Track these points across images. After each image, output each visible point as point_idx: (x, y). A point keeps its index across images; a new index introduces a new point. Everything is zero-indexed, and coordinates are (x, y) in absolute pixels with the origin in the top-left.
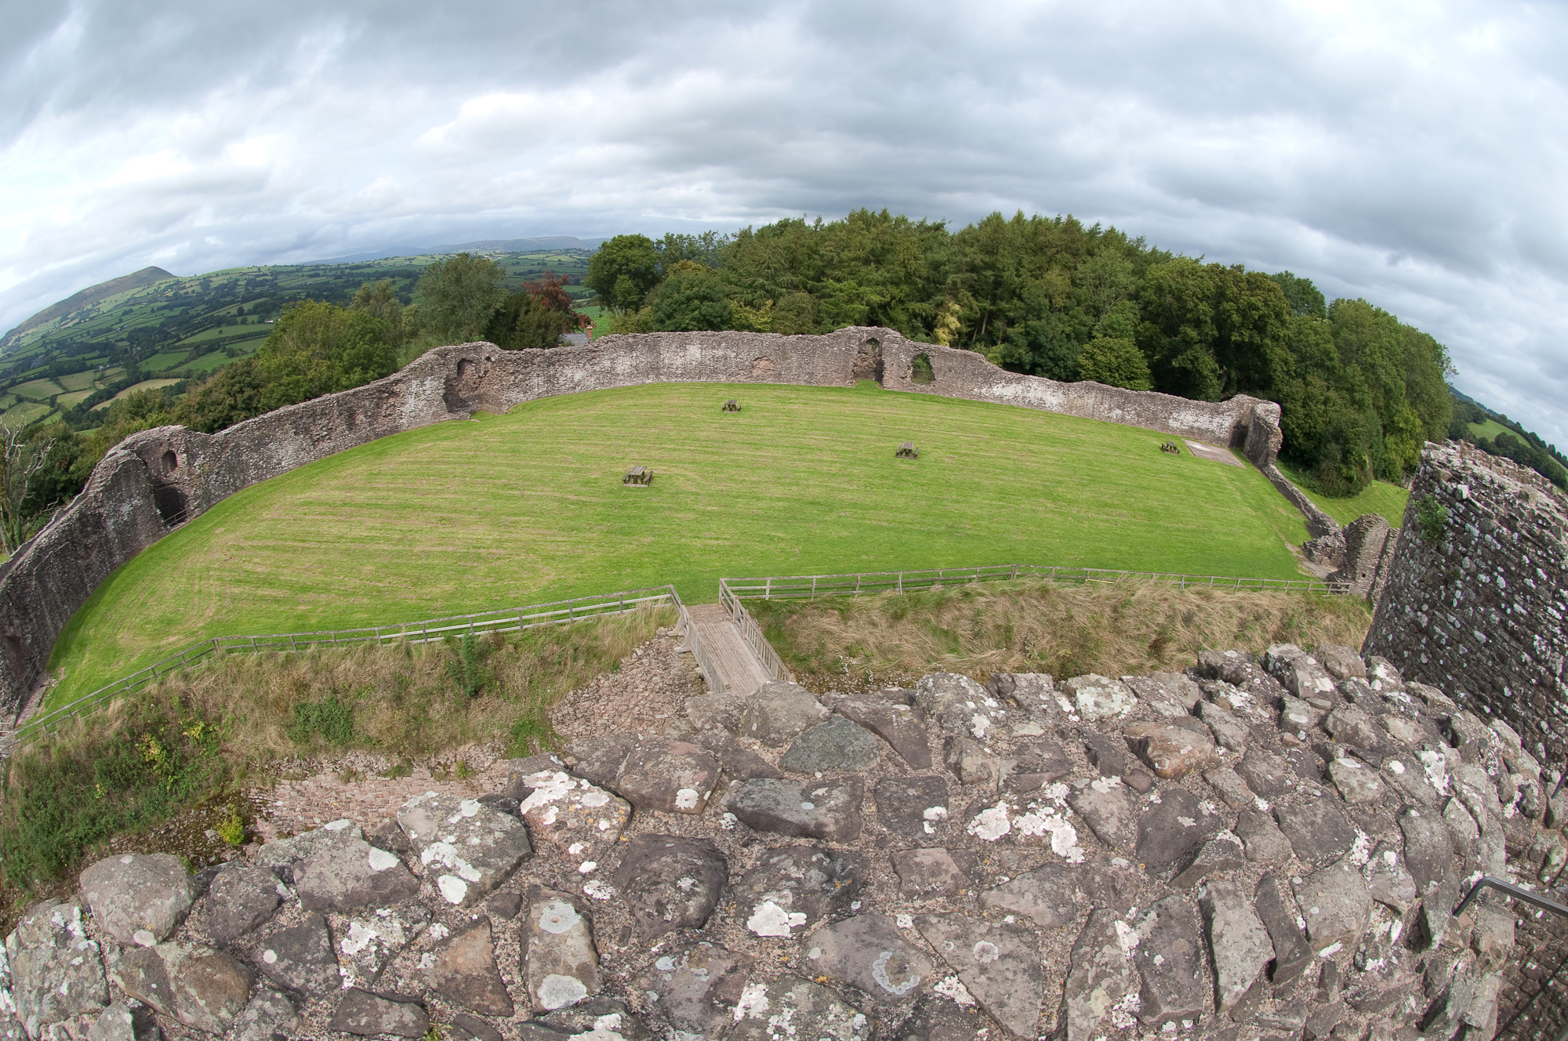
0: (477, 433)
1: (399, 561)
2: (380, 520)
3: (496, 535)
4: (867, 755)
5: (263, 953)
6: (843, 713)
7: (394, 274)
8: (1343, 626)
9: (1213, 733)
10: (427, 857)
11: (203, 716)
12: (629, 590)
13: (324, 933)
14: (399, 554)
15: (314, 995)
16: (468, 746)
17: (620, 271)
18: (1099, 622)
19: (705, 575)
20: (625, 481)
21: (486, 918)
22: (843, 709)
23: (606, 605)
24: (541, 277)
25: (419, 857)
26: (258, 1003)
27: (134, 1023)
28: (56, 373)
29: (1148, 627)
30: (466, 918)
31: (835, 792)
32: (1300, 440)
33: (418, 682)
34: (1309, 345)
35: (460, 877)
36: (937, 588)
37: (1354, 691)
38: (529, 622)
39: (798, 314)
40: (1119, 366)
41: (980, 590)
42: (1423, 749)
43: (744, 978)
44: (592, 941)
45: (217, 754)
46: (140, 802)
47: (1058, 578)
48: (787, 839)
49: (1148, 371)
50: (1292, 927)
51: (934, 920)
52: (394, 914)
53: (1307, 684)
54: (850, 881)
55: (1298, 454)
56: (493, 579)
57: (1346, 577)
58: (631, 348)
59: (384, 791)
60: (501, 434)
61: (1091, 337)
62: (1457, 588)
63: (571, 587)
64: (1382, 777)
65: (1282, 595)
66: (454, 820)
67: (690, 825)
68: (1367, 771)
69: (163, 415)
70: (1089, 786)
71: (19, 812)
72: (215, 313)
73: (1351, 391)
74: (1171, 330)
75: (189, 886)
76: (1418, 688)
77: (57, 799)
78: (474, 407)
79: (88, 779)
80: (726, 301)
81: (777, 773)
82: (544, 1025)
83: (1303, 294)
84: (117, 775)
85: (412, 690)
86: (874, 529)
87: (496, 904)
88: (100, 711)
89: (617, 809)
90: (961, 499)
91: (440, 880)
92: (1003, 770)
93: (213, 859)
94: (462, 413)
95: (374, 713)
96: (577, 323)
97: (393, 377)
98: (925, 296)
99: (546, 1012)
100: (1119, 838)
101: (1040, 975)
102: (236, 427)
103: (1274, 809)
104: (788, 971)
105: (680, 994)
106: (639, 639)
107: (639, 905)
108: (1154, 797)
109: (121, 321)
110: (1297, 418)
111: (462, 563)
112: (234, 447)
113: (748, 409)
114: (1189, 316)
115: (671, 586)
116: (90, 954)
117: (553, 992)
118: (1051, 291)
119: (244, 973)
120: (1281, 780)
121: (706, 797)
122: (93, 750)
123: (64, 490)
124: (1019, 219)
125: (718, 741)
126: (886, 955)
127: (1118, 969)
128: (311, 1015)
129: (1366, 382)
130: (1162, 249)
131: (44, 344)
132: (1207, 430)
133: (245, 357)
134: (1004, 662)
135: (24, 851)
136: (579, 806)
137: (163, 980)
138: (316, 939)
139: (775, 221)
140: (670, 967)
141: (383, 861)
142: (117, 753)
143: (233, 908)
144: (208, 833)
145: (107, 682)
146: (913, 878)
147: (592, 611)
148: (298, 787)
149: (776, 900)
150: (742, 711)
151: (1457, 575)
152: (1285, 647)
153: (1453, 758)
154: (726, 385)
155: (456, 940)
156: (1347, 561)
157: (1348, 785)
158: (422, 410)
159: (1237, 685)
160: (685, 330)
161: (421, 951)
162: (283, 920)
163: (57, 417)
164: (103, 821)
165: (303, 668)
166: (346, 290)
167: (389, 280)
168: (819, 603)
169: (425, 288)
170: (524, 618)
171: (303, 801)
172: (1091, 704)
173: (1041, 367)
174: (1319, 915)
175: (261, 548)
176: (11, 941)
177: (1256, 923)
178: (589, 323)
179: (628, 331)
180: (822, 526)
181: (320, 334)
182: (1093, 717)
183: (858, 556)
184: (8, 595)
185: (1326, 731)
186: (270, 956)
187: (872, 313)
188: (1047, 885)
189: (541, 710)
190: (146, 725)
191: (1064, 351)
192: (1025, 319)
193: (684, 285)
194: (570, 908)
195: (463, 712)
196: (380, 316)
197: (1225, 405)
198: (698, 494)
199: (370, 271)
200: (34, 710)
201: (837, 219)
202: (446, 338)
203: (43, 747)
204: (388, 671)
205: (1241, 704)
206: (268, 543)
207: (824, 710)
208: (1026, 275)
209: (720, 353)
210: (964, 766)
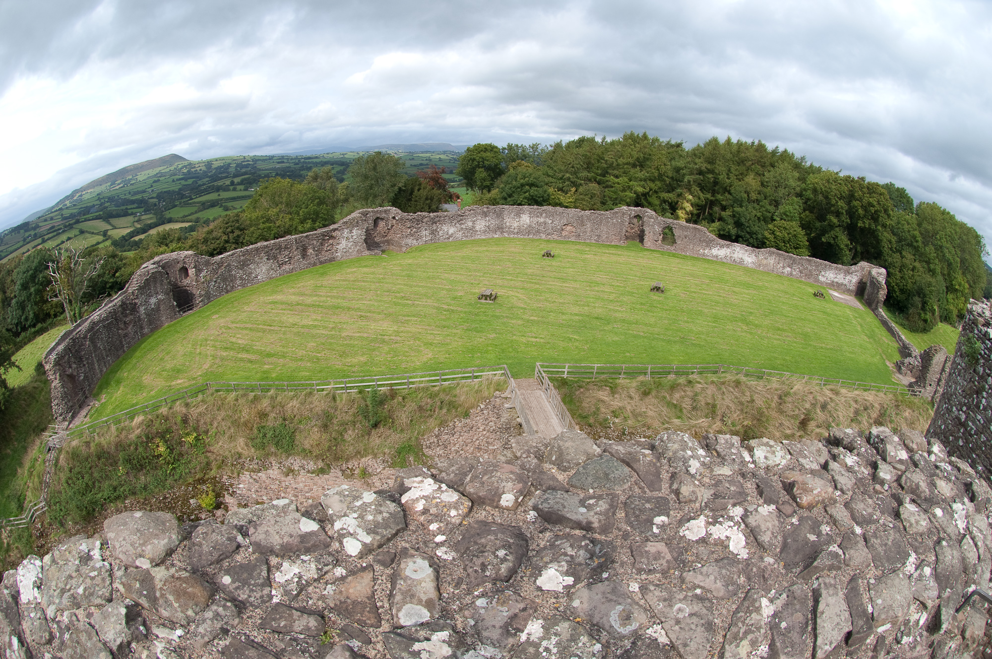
0: (385, 264)
1: (332, 341)
2: (321, 315)
3: (395, 328)
4: (623, 480)
5: (222, 577)
6: (610, 453)
7: (333, 163)
8: (916, 418)
9: (834, 481)
10: (338, 525)
11: (196, 429)
12: (478, 367)
13: (264, 568)
14: (332, 337)
15: (252, 605)
16: (368, 458)
17: (478, 166)
18: (770, 405)
19: (527, 360)
20: (479, 298)
21: (372, 566)
22: (610, 450)
23: (463, 375)
24: (428, 168)
25: (333, 525)
26: (214, 607)
27: (126, 614)
28: (108, 217)
29: (799, 410)
30: (359, 565)
31: (601, 502)
32: (897, 294)
33: (339, 417)
34: (904, 231)
35: (358, 540)
36: (672, 377)
37: (919, 460)
38: (413, 383)
39: (591, 198)
40: (789, 240)
41: (698, 380)
42: (955, 502)
43: (530, 615)
44: (438, 585)
45: (203, 453)
46: (148, 479)
47: (747, 375)
48: (568, 530)
49: (807, 243)
50: (865, 611)
51: (652, 588)
52: (312, 559)
53: (892, 454)
54: (603, 560)
55: (896, 302)
56: (392, 355)
57: (920, 385)
58: (485, 215)
59: (310, 482)
60: (401, 265)
61: (773, 220)
62: (983, 397)
63: (441, 363)
64: (929, 518)
65: (881, 394)
66: (358, 503)
67: (508, 517)
68: (921, 513)
69: (180, 244)
70: (756, 510)
71: (63, 480)
72: (215, 184)
73: (928, 263)
74: (821, 218)
75: (178, 533)
76: (956, 462)
77: (91, 474)
78: (384, 248)
79: (115, 463)
80: (546, 187)
81: (565, 488)
82: (400, 635)
83: (900, 197)
84: (135, 462)
85: (335, 421)
86: (635, 337)
87: (379, 557)
88: (126, 423)
89: (462, 504)
90: (690, 320)
91: (345, 540)
92: (705, 496)
93: (193, 517)
94: (376, 251)
95: (309, 434)
96: (452, 198)
97: (332, 227)
98: (671, 189)
99: (402, 627)
100: (771, 545)
101: (712, 628)
102: (228, 253)
103: (864, 533)
104: (558, 613)
105: (489, 622)
106: (482, 398)
107: (470, 565)
108: (795, 520)
109: (152, 186)
110: (896, 279)
111: (372, 344)
112: (227, 266)
113: (559, 256)
114: (832, 209)
115: (505, 366)
116: (103, 570)
117: (409, 615)
118: (748, 189)
119: (207, 588)
120: (871, 515)
121: (519, 500)
122: (120, 446)
123: (112, 288)
124: (728, 141)
125: (530, 465)
126: (620, 608)
127: (759, 629)
128: (248, 618)
129: (937, 257)
130: (816, 165)
131: (99, 199)
132: (842, 284)
133: (236, 211)
134: (710, 427)
135: (64, 504)
136: (439, 501)
137: (152, 589)
138: (259, 571)
139: (576, 138)
140: (485, 605)
141: (309, 526)
142: (136, 449)
143: (205, 548)
144: (192, 501)
145: (134, 405)
146: (642, 560)
147: (454, 379)
148: (254, 477)
149: (556, 568)
150: (547, 447)
151: (983, 389)
152: (881, 429)
153: (971, 509)
154: (544, 241)
155: (350, 578)
156: (921, 376)
157: (909, 521)
158: (350, 248)
159: (850, 451)
160: (520, 204)
161: (327, 583)
162: (238, 558)
163: (108, 243)
164: (122, 489)
165: (265, 403)
166: (302, 172)
167: (330, 167)
168: (598, 382)
169: (353, 172)
170: (410, 380)
171: (257, 486)
172: (762, 457)
173: (742, 238)
174: (881, 604)
175: (242, 329)
176: (47, 558)
177: (844, 606)
178: (459, 198)
179: (483, 204)
180: (602, 333)
181: (284, 198)
182: (763, 466)
183: (624, 353)
184: (69, 349)
185: (900, 485)
186: (227, 580)
187: (638, 199)
188: (724, 571)
189: (417, 439)
190: (158, 433)
191: (756, 228)
192: (732, 206)
193: (520, 176)
194: (426, 563)
195: (367, 437)
196: (324, 189)
197: (853, 268)
198: (525, 309)
199: (317, 160)
200: (81, 419)
201: (615, 138)
202: (367, 204)
203: (86, 442)
204: (320, 409)
205: (852, 464)
206: (247, 326)
207: (598, 450)
208: (733, 178)
209: (542, 220)
210: (681, 491)
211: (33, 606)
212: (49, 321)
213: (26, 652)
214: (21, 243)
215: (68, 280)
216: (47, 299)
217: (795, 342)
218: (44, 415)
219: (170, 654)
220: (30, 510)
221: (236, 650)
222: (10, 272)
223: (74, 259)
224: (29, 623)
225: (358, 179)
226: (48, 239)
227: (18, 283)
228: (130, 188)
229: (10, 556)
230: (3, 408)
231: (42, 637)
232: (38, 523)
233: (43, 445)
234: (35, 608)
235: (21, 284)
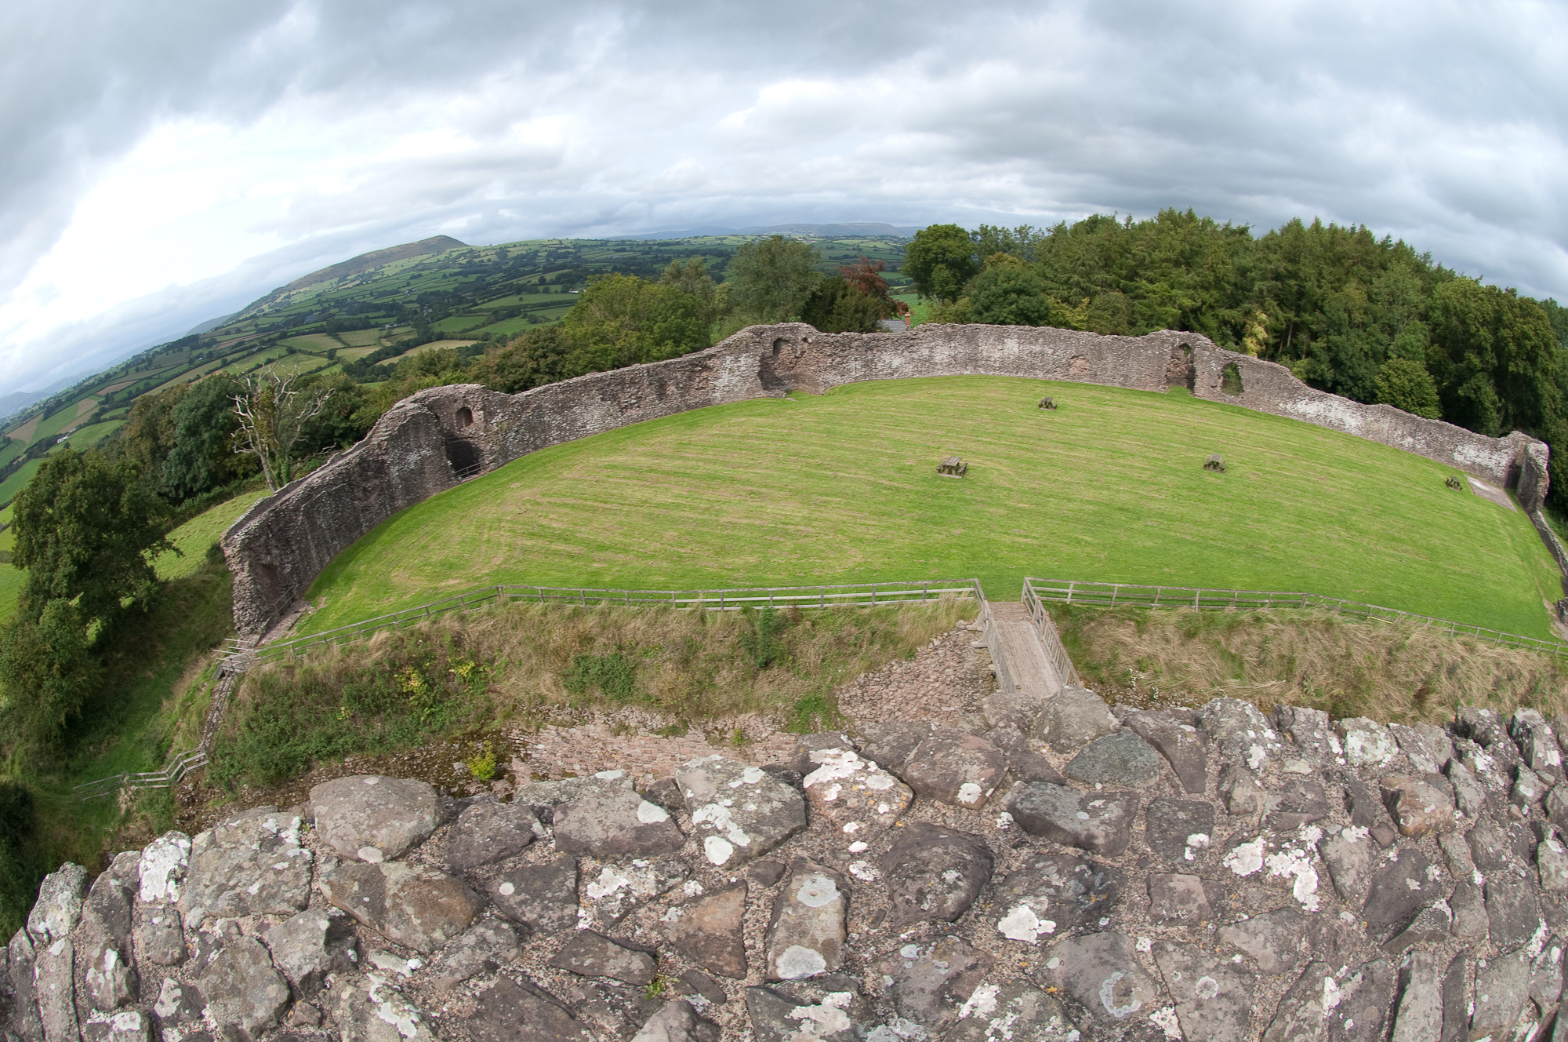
0: (792, 411)
1: (704, 529)
2: (687, 489)
3: (805, 513)
4: (1148, 772)
5: (500, 885)
6: (1132, 727)
7: (705, 252)
9: (1456, 794)
10: (698, 816)
11: (474, 656)
12: (934, 579)
13: (572, 874)
14: (704, 523)
15: (542, 930)
16: (749, 715)
17: (936, 261)
18: (1374, 664)
19: (1011, 572)
20: (939, 471)
21: (745, 882)
22: (1133, 723)
23: (910, 592)
24: (857, 262)
25: (690, 815)
27: (328, 930)
28: (335, 329)
29: (1416, 674)
30: (725, 880)
31: (1111, 805)
33: (709, 648)
35: (728, 840)
36: (1230, 610)
38: (830, 601)
39: (1114, 314)
40: (1412, 391)
41: (1270, 616)
43: (981, 977)
44: (845, 919)
45: (483, 693)
46: (387, 728)
47: (1343, 612)
48: (1057, 846)
49: (1437, 398)
50: (1463, 1012)
51: (1170, 947)
52: (651, 866)
53: (1540, 755)
54: (1105, 897)
55: (1561, 502)
56: (798, 556)
58: (949, 338)
59: (653, 748)
60: (817, 415)
61: (1387, 357)
63: (876, 571)
65: (1533, 655)
66: (735, 784)
67: (967, 819)
69: (458, 374)
70: (1339, 834)
71: (242, 721)
72: (515, 282)
74: (1457, 356)
75: (436, 813)
77: (292, 716)
78: (790, 386)
79: (334, 701)
80: (1042, 296)
81: (1060, 779)
82: (774, 992)
84: (368, 701)
85: (701, 655)
86: (1179, 541)
87: (758, 870)
88: (359, 642)
89: (899, 795)
90: (1262, 518)
91: (707, 840)
92: (1268, 806)
93: (456, 789)
94: (777, 391)
95: (658, 673)
96: (895, 310)
97: (706, 352)
98: (1234, 303)
99: (779, 981)
100: (1354, 891)
101: (1246, 1020)
102: (538, 389)
103: (1486, 884)
104: (1024, 977)
105: (914, 984)
106: (938, 630)
107: (900, 891)
108: (1392, 855)
110: (1561, 461)
111: (768, 537)
112: (536, 408)
113: (1064, 407)
114: (1472, 341)
115: (976, 580)
116: (299, 861)
117: (792, 962)
118: (1349, 305)
119: (473, 900)
120: (1499, 854)
121: (988, 794)
122: (344, 675)
123: (343, 436)
124: (1317, 226)
125: (1009, 740)
126: (1117, 976)
127: (1312, 1027)
128: (533, 948)
130: (1447, 267)
131: (319, 303)
132: (1487, 468)
133: (549, 324)
134: (1282, 694)
135: (238, 757)
136: (863, 787)
137: (379, 895)
138: (561, 879)
139: (1086, 217)
140: (914, 956)
141: (652, 814)
142: (372, 681)
143: (478, 839)
144: (456, 765)
145: (372, 615)
146: (1162, 902)
147: (894, 597)
148: (564, 734)
149: (1032, 905)
150: (1036, 713)
152: (1530, 712)
154: (1042, 382)
155: (708, 899)
157: (1548, 870)
158: (736, 386)
159: (1484, 747)
160: (1003, 323)
161: (669, 905)
162: (531, 857)
164: (341, 741)
165: (590, 622)
166: (655, 266)
167: (700, 258)
168: (1118, 612)
169: (738, 268)
170: (826, 596)
171: (566, 748)
172: (1358, 748)
173: (1342, 385)
174: (1486, 1003)
175: (559, 505)
176: (202, 838)
177: (1438, 1003)
178: (906, 311)
179: (946, 321)
180: (1128, 533)
181: (629, 306)
182: (1358, 762)
183: (1160, 568)
184: (269, 526)
185: (1544, 808)
186: (507, 889)
187: (1184, 318)
188: (1279, 929)
189: (830, 688)
190: (410, 658)
191: (1362, 371)
192: (1327, 333)
193: (1001, 278)
194: (832, 884)
195: (750, 682)
196: (692, 292)
197: (1503, 441)
198: (1010, 490)
199: (680, 248)
200: (283, 632)
201: (1147, 218)
202: (761, 317)
203: (287, 667)
204: (678, 634)
205: (1484, 768)
206: (567, 501)
207: (1115, 722)
208: (1326, 286)
209: (1037, 348)
210: (1234, 796)
211: (161, 907)
212: (234, 484)
213: (128, 976)
214: (186, 366)
215: (269, 422)
216: (232, 451)
217: (1417, 562)
218: (217, 623)
219: (392, 995)
220: (177, 763)
221: (504, 996)
222: (165, 409)
223: (279, 391)
224: (148, 932)
226: (232, 362)
227: (181, 425)
228: (372, 286)
229: (127, 829)
230: (146, 610)
231: (167, 953)
232: (188, 783)
233: (212, 668)
234: (164, 910)
235: (185, 427)
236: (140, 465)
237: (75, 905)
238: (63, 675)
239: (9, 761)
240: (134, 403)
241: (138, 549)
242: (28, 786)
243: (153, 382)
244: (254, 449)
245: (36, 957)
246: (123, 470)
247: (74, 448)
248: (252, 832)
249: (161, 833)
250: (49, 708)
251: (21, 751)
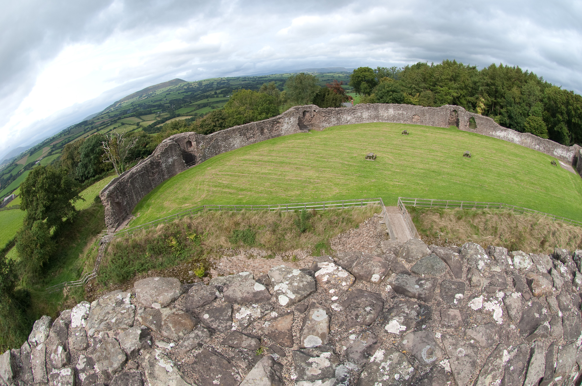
0: (311, 137)
1: (280, 182)
2: (273, 167)
3: (317, 175)
4: (441, 270)
5: (204, 315)
7: (276, 80)
9: (553, 281)
10: (276, 288)
11: (196, 232)
12: (365, 198)
13: (230, 310)
14: (280, 180)
15: (219, 331)
16: (298, 250)
17: (362, 80)
18: (526, 230)
19: (393, 195)
20: (366, 158)
21: (293, 312)
22: (436, 252)
23: (356, 203)
24: (333, 82)
25: (273, 288)
26: (196, 331)
27: (141, 334)
28: (139, 115)
29: (541, 235)
30: (286, 311)
31: (427, 283)
33: (282, 226)
35: (287, 296)
36: (474, 209)
38: (327, 207)
39: (428, 99)
40: (538, 128)
41: (489, 212)
43: (378, 347)
44: (329, 325)
45: (199, 245)
46: (164, 260)
47: (515, 211)
48: (407, 298)
49: (547, 131)
50: (553, 365)
51: (448, 336)
52: (259, 307)
54: (424, 317)
56: (315, 191)
58: (368, 109)
59: (263, 263)
60: (320, 138)
61: (529, 115)
63: (344, 196)
66: (290, 276)
67: (375, 288)
69: (186, 129)
70: (511, 295)
71: (110, 260)
72: (205, 94)
74: (554, 116)
75: (180, 289)
77: (128, 257)
78: (310, 128)
79: (144, 251)
80: (402, 93)
81: (409, 273)
82: (303, 353)
84: (156, 250)
85: (280, 228)
86: (455, 183)
87: (298, 307)
88: (153, 228)
89: (350, 279)
90: (485, 175)
91: (280, 296)
92: (485, 284)
93: (190, 281)
94: (305, 130)
95: (264, 235)
96: (348, 99)
97: (278, 117)
98: (472, 95)
99: (305, 348)
100: (515, 317)
101: (475, 365)
102: (216, 133)
103: (563, 316)
104: (394, 347)
105: (354, 349)
106: (367, 217)
107: (350, 314)
108: (530, 304)
111: (304, 184)
112: (216, 140)
113: (411, 134)
114: (559, 110)
115: (381, 198)
116: (130, 309)
117: (310, 341)
118: (514, 96)
119: (194, 321)
120: (568, 305)
121: (382, 279)
122: (147, 241)
123: (144, 154)
124: (501, 66)
125: (390, 258)
126: (428, 347)
127: (499, 369)
128: (216, 338)
130: (549, 82)
131: (133, 106)
132: (565, 158)
133: (219, 109)
134: (493, 241)
135: (108, 273)
136: (337, 276)
137: (159, 320)
138: (226, 312)
139: (416, 63)
140: (354, 338)
141: (259, 288)
142: (158, 243)
143: (196, 298)
144: (190, 272)
145: (157, 218)
146: (445, 319)
147: (351, 205)
148: (229, 259)
149: (398, 320)
150: (401, 248)
152: (580, 251)
154: (403, 125)
155: (279, 318)
158: (290, 129)
159: (564, 264)
160: (387, 103)
161: (265, 321)
162: (215, 304)
164: (147, 265)
165: (239, 217)
166: (257, 86)
167: (274, 82)
168: (433, 210)
169: (288, 85)
170: (325, 205)
171: (231, 264)
172: (518, 263)
173: (513, 126)
174: (560, 363)
175: (226, 175)
176: (94, 303)
177: (544, 362)
178: (352, 99)
179: (366, 102)
180: (436, 180)
181: (248, 101)
182: (518, 268)
183: (448, 193)
184: (117, 188)
186: (206, 316)
187: (454, 100)
188: (488, 331)
189: (327, 240)
190: (172, 234)
191: (519, 120)
192: (506, 106)
193: (386, 86)
194: (325, 312)
195: (298, 238)
196: (271, 95)
197: (571, 148)
198: (392, 165)
199: (266, 79)
200: (124, 227)
201: (438, 64)
202: (298, 103)
203: (126, 239)
204: (271, 221)
205: (563, 272)
206: (228, 173)
207: (429, 251)
208: (506, 89)
209: (401, 112)
210: (472, 280)
211: (79, 329)
212: (103, 174)
213: (67, 355)
214: (83, 132)
215: (116, 150)
216: (102, 162)
217: (541, 192)
218: (99, 225)
219: (164, 356)
220: (85, 277)
221: (205, 356)
222: (76, 148)
223: (119, 139)
224: (74, 339)
225: (291, 89)
226: (101, 129)
227: (82, 153)
228: (152, 98)
229: (67, 302)
230: (72, 222)
231: (81, 346)
232: (90, 284)
233: (98, 241)
234: (80, 330)
235: (84, 154)
236: (68, 169)
237: (47, 331)
238: (41, 248)
239: (21, 281)
240: (64, 147)
241: (68, 200)
242: (29, 289)
243: (71, 139)
244: (111, 161)
245: (31, 351)
246: (61, 172)
247: (42, 165)
248: (113, 300)
249: (79, 302)
250: (36, 260)
251: (26, 277)
